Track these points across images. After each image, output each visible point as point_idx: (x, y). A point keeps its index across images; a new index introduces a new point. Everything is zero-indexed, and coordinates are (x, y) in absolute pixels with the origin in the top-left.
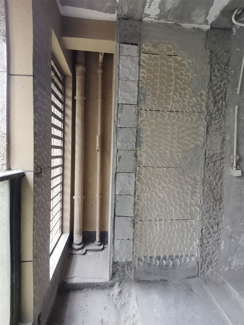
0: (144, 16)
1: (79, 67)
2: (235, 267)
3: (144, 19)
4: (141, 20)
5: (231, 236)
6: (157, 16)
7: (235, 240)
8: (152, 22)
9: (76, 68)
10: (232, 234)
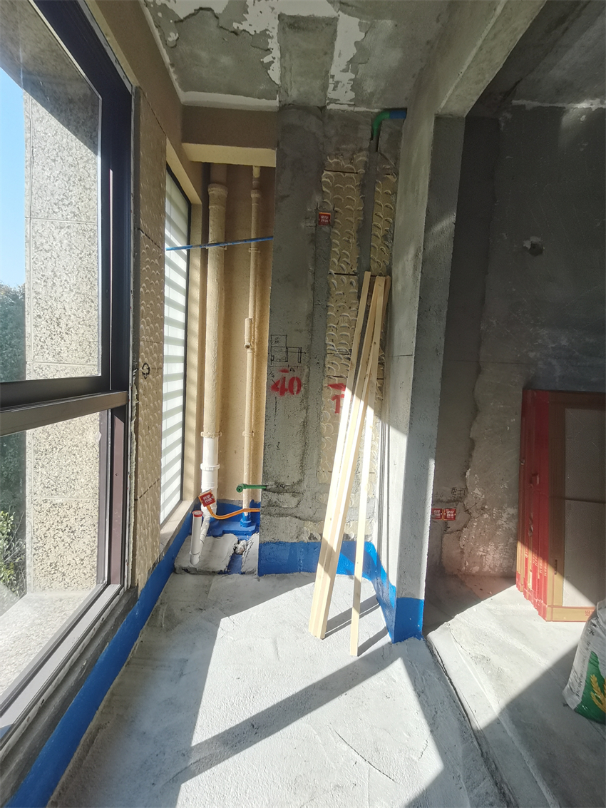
0: (327, 101)
1: (214, 188)
2: (491, 568)
3: (329, 107)
4: (323, 108)
5: (483, 509)
6: (351, 101)
7: (490, 515)
8: (343, 111)
9: (209, 190)
10: (485, 504)
